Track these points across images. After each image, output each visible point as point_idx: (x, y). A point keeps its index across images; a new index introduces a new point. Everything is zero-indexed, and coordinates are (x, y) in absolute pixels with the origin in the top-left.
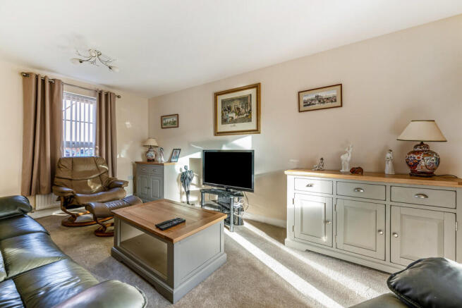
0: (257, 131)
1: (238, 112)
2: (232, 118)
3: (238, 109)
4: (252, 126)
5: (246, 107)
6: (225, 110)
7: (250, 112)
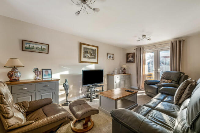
0: (97, 63)
1: (91, 54)
2: (88, 56)
3: (91, 53)
4: (95, 61)
5: (94, 53)
6: (85, 52)
7: (95, 56)
